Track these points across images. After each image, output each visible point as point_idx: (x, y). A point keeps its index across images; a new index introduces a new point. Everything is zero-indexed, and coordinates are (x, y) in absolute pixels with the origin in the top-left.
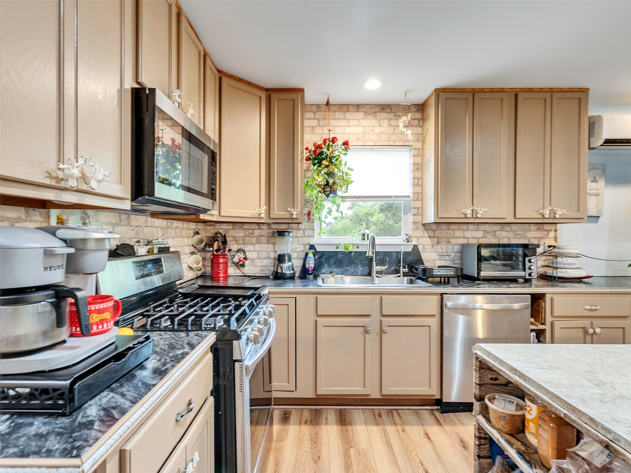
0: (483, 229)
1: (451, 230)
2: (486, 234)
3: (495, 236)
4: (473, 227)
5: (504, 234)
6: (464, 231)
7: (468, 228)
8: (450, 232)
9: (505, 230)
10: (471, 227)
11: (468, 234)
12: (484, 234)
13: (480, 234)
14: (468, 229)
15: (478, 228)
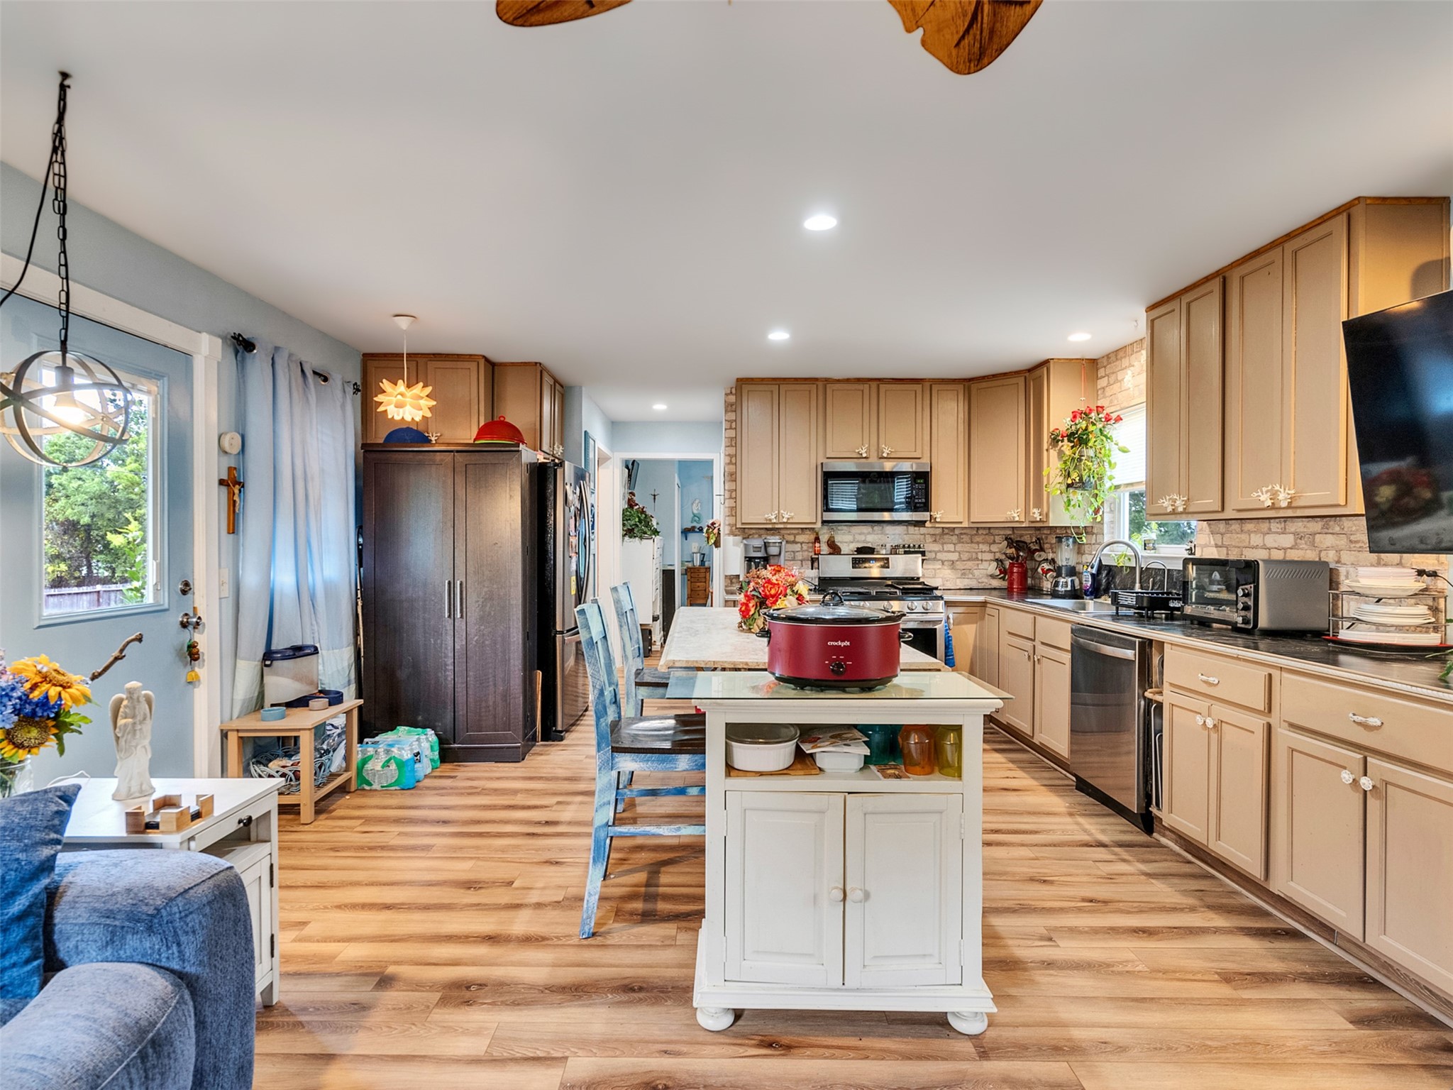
0: (1293, 530)
1: (1246, 532)
2: (1299, 541)
3: (1313, 544)
4: (1278, 525)
5: (1329, 540)
6: (1265, 534)
7: (1270, 529)
8: (1244, 536)
9: (1330, 531)
10: (1275, 526)
11: (1270, 540)
12: (1295, 540)
13: (1288, 540)
14: (1269, 532)
15: (1285, 529)
